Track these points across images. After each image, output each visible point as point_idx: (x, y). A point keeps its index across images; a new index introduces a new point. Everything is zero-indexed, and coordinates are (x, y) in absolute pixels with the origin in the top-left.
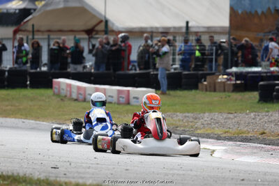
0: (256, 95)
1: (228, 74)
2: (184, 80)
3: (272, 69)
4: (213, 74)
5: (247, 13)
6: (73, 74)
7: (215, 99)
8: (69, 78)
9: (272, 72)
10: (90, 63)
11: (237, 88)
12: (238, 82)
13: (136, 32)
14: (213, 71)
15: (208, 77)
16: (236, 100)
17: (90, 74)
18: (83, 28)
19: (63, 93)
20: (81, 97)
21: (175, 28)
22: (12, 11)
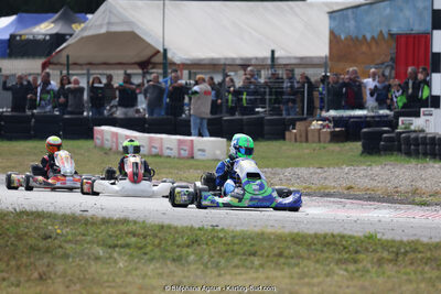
0: (359, 145)
1: (324, 119)
2: (266, 128)
3: (381, 112)
4: (305, 119)
5: (352, 39)
6: (121, 119)
7: (307, 151)
8: (114, 125)
11: (335, 138)
12: (337, 129)
13: (205, 65)
14: (305, 116)
15: (298, 123)
16: (333, 151)
17: (143, 120)
18: (137, 60)
19: (108, 145)
21: (256, 59)
22: (40, 37)
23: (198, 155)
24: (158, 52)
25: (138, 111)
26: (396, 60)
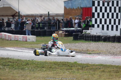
0: (72, 38)
1: (63, 31)
2: (47, 33)
3: (78, 29)
4: (57, 31)
5: (70, 9)
6: (7, 31)
8: (5, 32)
9: (78, 30)
10: (13, 27)
11: (66, 36)
12: (66, 33)
13: (30, 16)
14: (57, 30)
15: (55, 32)
16: (65, 40)
17: (13, 31)
18: (11, 14)
19: (3, 38)
20: (9, 39)
21: (44, 14)
23: (28, 40)
24: (17, 12)
25: (12, 28)
26: (82, 15)
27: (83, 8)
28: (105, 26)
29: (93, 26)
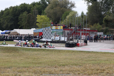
5: (35, 32)
9: (38, 39)
10: (18, 38)
15: (31, 40)
23: (23, 42)
24: (19, 34)
27: (39, 32)
28: (47, 38)
29: (43, 38)
